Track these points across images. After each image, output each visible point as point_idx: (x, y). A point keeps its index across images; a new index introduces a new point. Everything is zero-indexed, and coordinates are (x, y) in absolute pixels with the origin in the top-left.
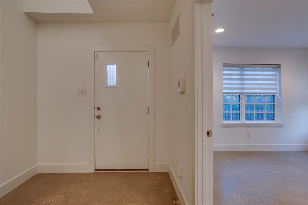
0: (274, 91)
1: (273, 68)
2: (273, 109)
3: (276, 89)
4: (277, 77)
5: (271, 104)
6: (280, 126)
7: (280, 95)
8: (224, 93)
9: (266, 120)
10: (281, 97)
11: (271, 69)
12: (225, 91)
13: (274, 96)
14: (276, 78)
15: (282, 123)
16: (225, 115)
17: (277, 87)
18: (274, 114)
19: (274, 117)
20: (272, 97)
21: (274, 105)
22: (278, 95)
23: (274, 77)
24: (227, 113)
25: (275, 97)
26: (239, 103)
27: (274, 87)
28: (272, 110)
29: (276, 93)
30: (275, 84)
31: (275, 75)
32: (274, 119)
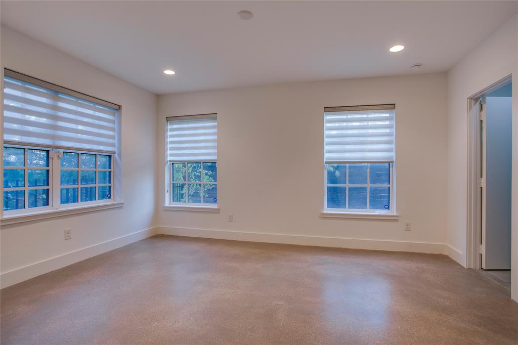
0: (111, 149)
1: (110, 108)
2: (109, 179)
3: (113, 145)
4: (116, 126)
5: (106, 170)
6: (119, 207)
7: (120, 155)
8: (5, 142)
9: (99, 199)
10: (121, 160)
11: (107, 109)
12: (7, 137)
13: (110, 157)
14: (113, 127)
15: (122, 202)
16: (7, 198)
17: (116, 141)
18: (110, 187)
19: (110, 194)
20: (108, 159)
21: (110, 172)
22: (116, 155)
23: (111, 125)
24: (12, 192)
25: (112, 159)
26: (47, 168)
27: (111, 141)
28: (108, 181)
29: (114, 153)
30: (113, 137)
31: (113, 122)
32: (110, 196)
